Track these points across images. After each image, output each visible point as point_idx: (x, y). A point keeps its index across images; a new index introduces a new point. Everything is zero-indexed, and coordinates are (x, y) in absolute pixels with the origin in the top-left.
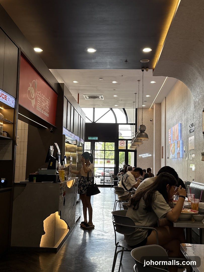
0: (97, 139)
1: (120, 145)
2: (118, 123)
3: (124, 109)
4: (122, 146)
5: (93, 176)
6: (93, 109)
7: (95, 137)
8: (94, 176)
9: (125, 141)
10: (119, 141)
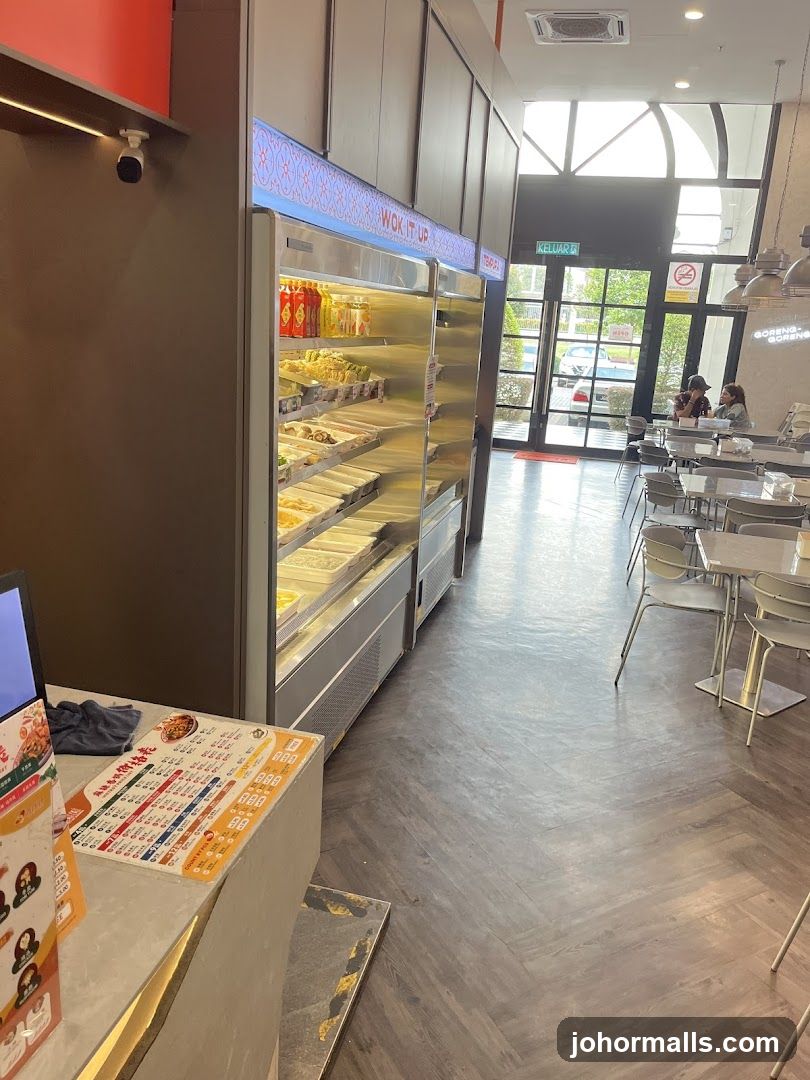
0: (574, 252)
1: (676, 284)
2: (677, 176)
3: (716, 109)
4: (681, 287)
5: (544, 413)
6: (568, 104)
7: (566, 244)
8: (548, 410)
9: (699, 267)
10: (673, 266)
